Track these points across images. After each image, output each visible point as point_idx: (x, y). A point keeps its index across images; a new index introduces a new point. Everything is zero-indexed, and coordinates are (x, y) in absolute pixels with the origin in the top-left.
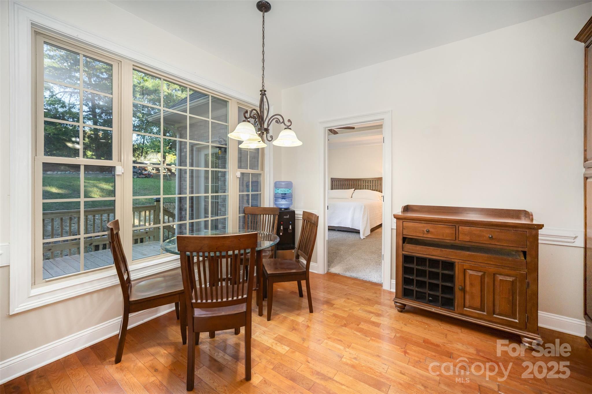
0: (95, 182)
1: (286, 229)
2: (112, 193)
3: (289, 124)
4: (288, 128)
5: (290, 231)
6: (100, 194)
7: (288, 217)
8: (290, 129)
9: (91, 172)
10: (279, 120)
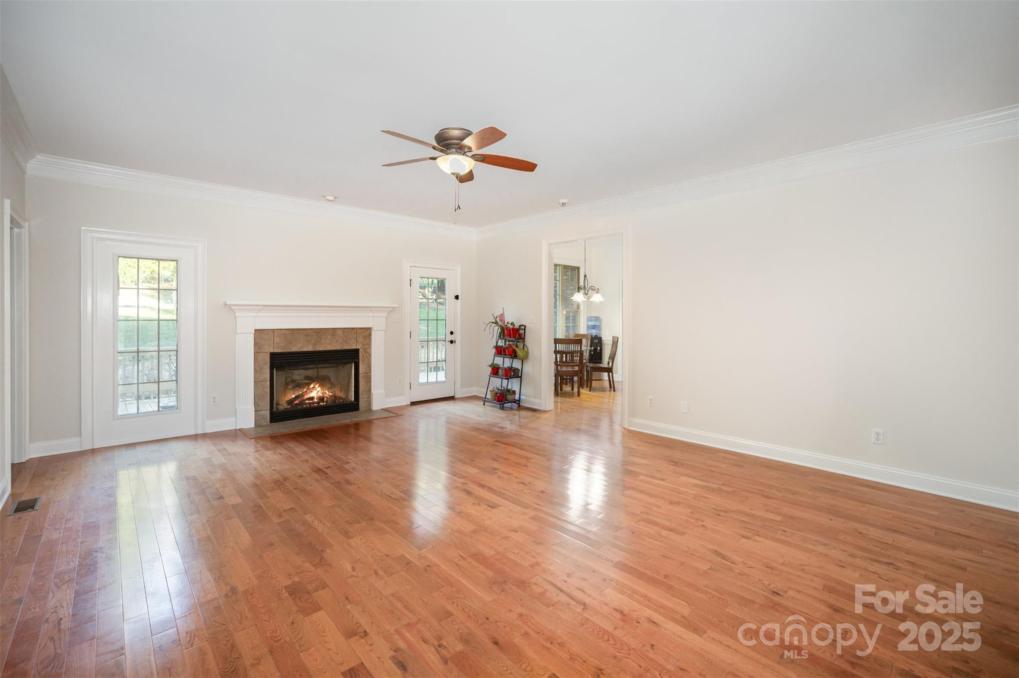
1: (595, 349)
3: (597, 290)
4: (597, 292)
5: (598, 351)
7: (597, 341)
8: (600, 293)
10: (593, 289)
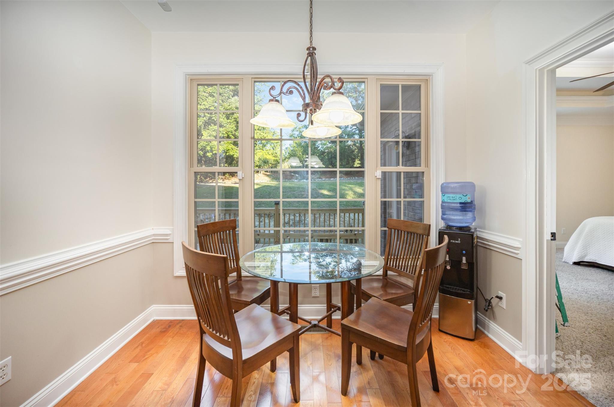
0: (353, 186)
2: (362, 195)
4: (339, 92)
6: (353, 196)
7: (459, 242)
8: (342, 93)
9: (356, 178)
